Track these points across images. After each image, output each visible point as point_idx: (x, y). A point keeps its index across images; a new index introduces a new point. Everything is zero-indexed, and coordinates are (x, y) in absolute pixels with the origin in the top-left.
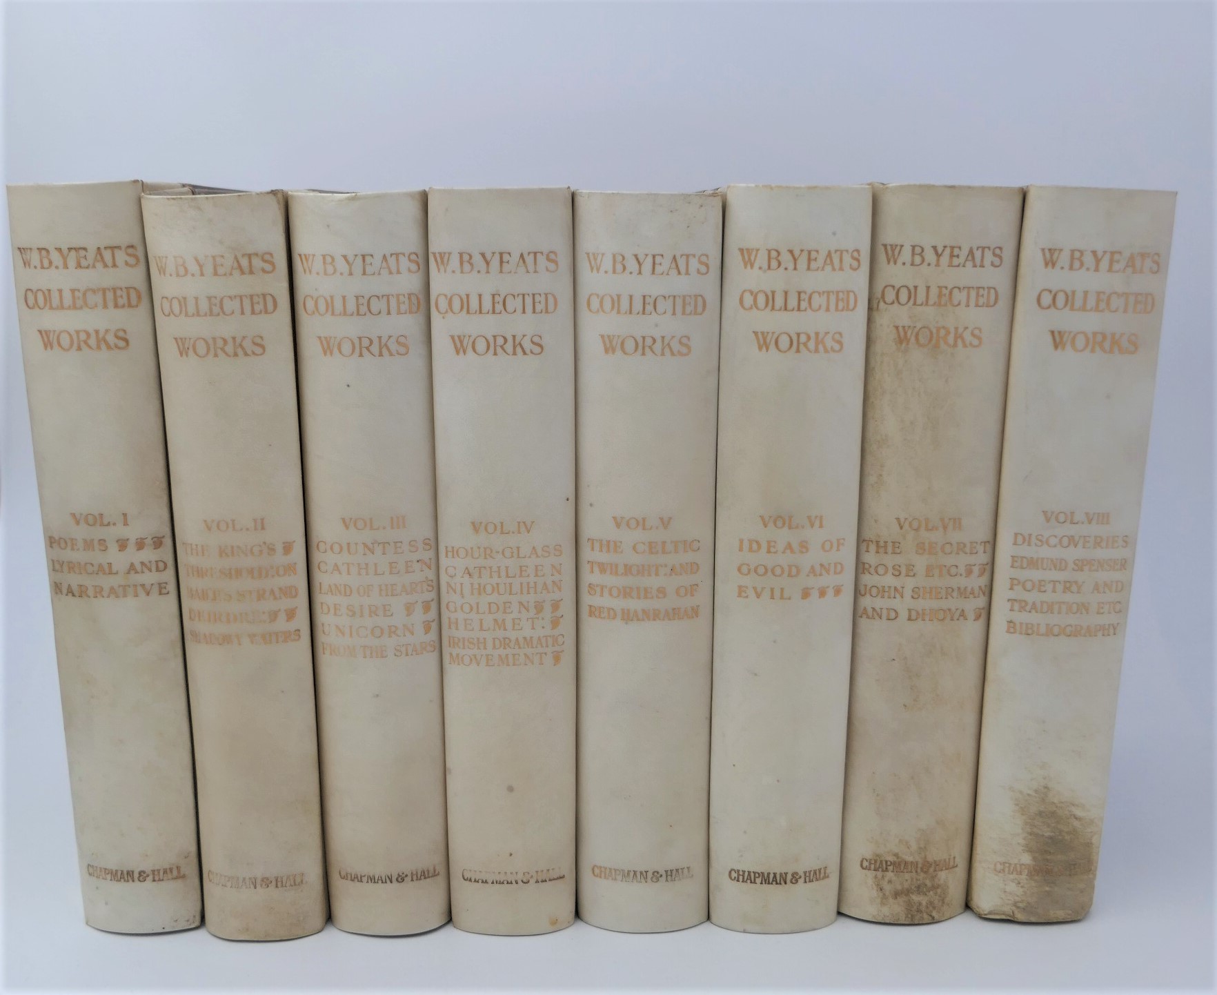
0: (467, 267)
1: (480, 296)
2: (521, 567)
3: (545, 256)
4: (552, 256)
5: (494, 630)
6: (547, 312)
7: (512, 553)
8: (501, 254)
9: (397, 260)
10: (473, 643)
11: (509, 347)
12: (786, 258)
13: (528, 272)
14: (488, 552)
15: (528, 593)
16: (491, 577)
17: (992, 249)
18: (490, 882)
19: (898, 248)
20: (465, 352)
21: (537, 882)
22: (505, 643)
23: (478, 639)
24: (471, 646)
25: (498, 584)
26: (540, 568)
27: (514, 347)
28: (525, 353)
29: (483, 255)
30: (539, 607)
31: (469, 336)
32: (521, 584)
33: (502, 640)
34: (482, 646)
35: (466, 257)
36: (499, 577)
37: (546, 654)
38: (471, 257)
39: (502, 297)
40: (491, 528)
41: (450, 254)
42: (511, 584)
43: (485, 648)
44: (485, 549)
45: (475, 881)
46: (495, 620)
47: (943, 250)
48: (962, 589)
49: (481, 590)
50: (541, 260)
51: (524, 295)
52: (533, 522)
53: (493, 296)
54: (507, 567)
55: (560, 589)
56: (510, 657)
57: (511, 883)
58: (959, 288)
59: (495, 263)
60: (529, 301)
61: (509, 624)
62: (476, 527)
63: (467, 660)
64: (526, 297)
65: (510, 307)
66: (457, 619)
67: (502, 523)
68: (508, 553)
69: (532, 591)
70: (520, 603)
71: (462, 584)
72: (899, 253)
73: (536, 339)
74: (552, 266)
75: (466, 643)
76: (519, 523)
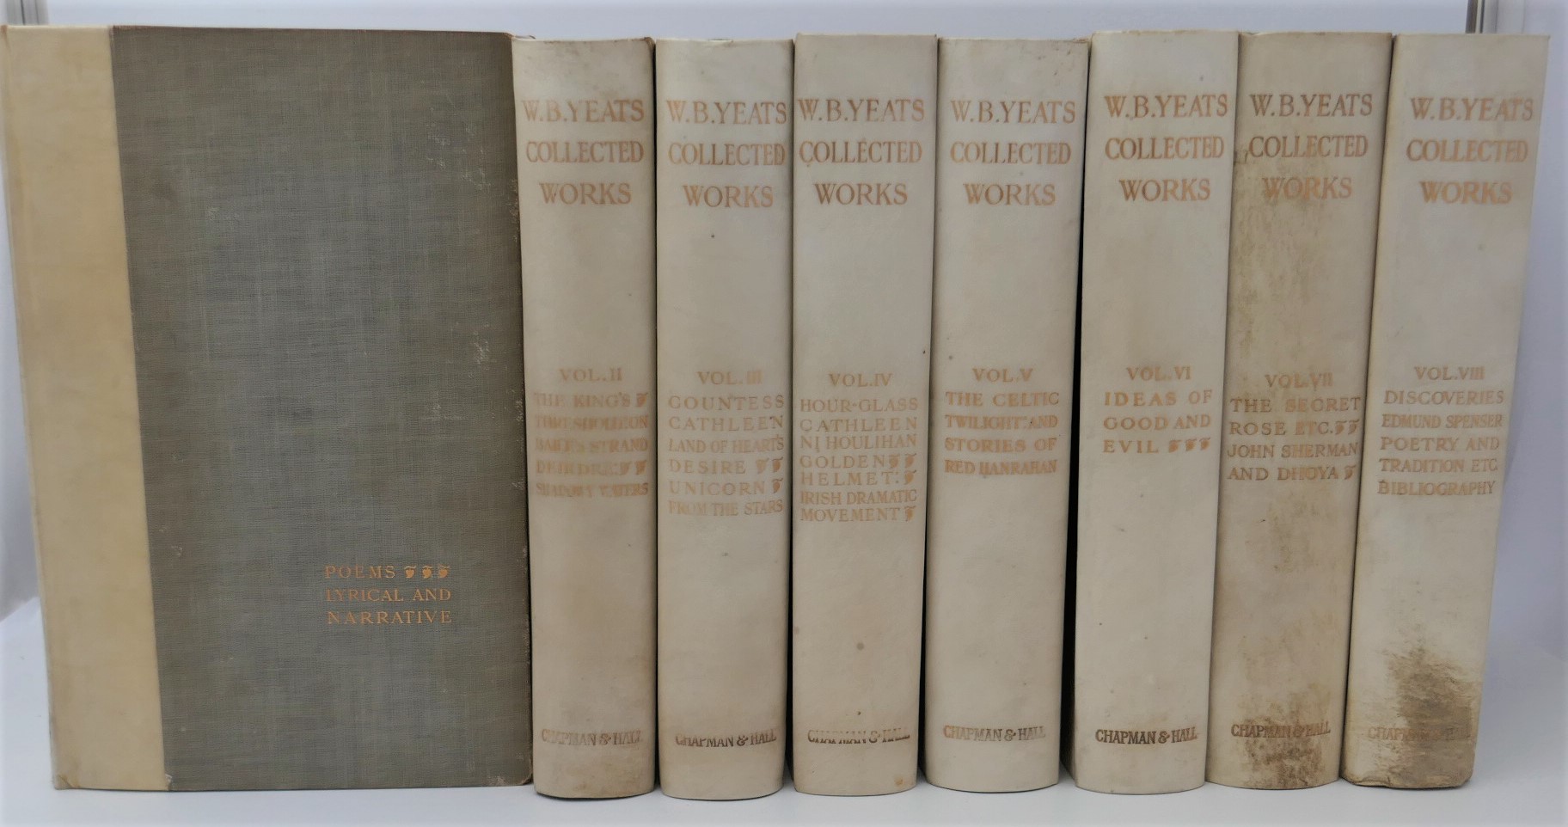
0: (834, 114)
1: (846, 144)
2: (877, 420)
3: (912, 105)
4: (919, 104)
5: (849, 484)
6: (911, 161)
7: (869, 406)
8: (869, 102)
9: (767, 110)
10: (827, 498)
11: (873, 196)
12: (1153, 104)
13: (894, 120)
14: (845, 404)
15: (884, 446)
16: (847, 430)
17: (1361, 95)
18: (837, 741)
19: (1267, 98)
20: (829, 201)
21: (884, 741)
22: (859, 497)
23: (832, 493)
24: (825, 501)
25: (854, 438)
26: (895, 421)
27: (879, 197)
28: (888, 202)
29: (851, 102)
30: (894, 462)
31: (834, 185)
32: (877, 437)
33: (857, 494)
34: (836, 500)
35: (834, 104)
36: (855, 430)
37: (899, 509)
38: (839, 104)
39: (868, 145)
40: (849, 380)
41: (817, 101)
42: (867, 437)
43: (839, 503)
44: (842, 401)
45: (822, 742)
46: (851, 475)
47: (1313, 100)
48: (1333, 447)
49: (837, 443)
50: (908, 107)
51: (890, 144)
52: (890, 375)
53: (860, 144)
54: (864, 420)
55: (914, 443)
56: (864, 512)
57: (859, 742)
58: (1329, 138)
59: (863, 110)
60: (894, 149)
61: (864, 479)
62: (833, 379)
63: (820, 516)
64: (892, 145)
65: (876, 155)
66: (811, 474)
67: (860, 375)
68: (865, 406)
69: (887, 444)
70: (876, 457)
71: (817, 438)
72: (1268, 103)
73: (900, 189)
74: (918, 115)
75: (820, 498)
76: (877, 375)
